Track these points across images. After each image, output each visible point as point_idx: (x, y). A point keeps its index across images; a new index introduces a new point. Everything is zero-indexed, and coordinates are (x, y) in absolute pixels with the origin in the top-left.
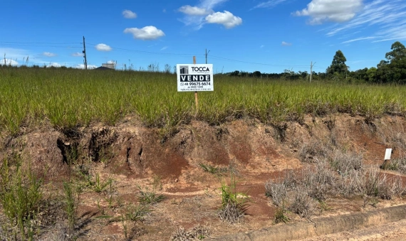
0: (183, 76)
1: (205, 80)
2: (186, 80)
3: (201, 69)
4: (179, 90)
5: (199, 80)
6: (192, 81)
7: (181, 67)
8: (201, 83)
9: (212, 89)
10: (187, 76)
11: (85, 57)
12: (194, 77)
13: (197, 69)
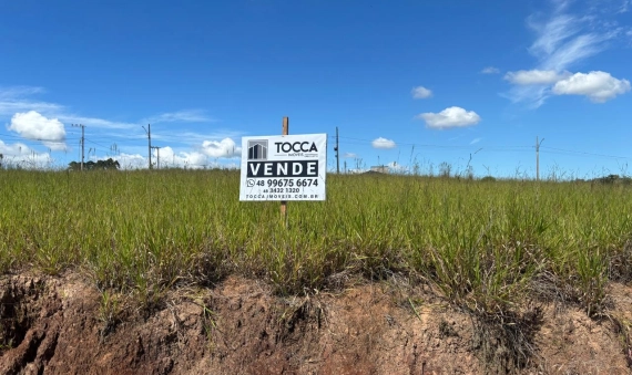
0: (255, 164)
1: (304, 174)
2: (261, 174)
3: (297, 147)
4: (242, 198)
5: (290, 174)
6: (275, 175)
7: (251, 143)
8: (295, 179)
9: (322, 197)
10: (263, 164)
11: (337, 156)
12: (279, 166)
13: (287, 147)
